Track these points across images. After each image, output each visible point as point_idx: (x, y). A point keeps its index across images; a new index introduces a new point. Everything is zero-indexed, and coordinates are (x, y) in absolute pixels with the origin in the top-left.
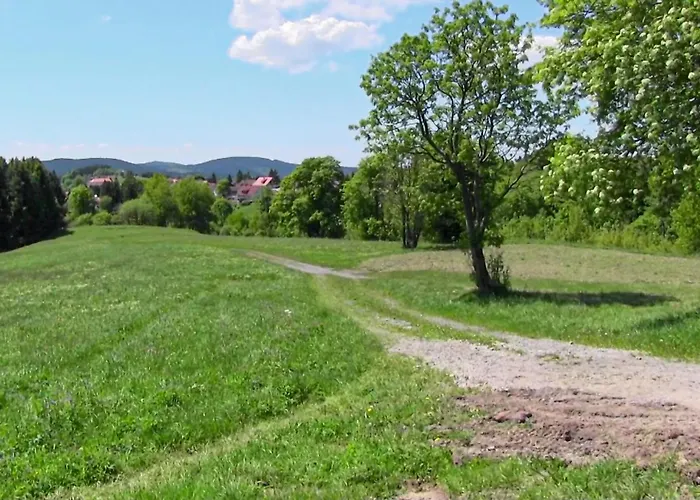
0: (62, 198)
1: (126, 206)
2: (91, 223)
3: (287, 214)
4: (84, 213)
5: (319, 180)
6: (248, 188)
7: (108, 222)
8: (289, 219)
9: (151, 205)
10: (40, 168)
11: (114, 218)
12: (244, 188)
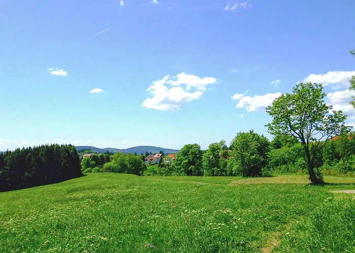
0: (79, 161)
1: (106, 165)
2: (91, 172)
3: (179, 167)
4: (88, 167)
5: (192, 153)
6: (152, 158)
7: (98, 171)
8: (180, 169)
9: (116, 165)
10: (74, 149)
11: (101, 170)
12: (150, 158)
